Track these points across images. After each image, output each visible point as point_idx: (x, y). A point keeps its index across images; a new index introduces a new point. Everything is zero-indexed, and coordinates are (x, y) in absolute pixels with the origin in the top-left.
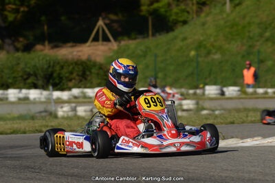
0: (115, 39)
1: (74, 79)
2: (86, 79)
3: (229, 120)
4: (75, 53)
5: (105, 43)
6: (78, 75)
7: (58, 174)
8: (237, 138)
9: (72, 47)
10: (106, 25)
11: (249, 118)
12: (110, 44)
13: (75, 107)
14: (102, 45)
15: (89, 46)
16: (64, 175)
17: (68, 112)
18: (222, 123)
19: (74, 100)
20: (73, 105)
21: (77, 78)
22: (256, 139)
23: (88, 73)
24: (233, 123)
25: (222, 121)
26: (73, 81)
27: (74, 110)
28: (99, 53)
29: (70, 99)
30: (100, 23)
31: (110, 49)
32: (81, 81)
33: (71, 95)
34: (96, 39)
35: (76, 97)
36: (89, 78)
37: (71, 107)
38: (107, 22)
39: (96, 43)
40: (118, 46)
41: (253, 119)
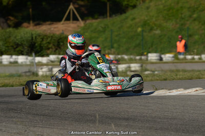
0: (82, 19)
1: (51, 48)
2: (60, 48)
3: (163, 77)
4: (52, 29)
5: (75, 22)
6: (54, 45)
7: (34, 114)
8: (166, 89)
9: (50, 24)
10: (75, 8)
11: (178, 77)
12: (78, 22)
13: (52, 68)
14: (73, 23)
15: (63, 24)
16: (38, 115)
17: (46, 72)
18: (157, 80)
19: (51, 63)
20: (50, 67)
21: (53, 47)
22: (179, 90)
23: (62, 44)
24: (165, 80)
25: (158, 78)
26: (51, 50)
27: (51, 70)
28: (70, 29)
29: (48, 63)
30: (71, 7)
31: (78, 26)
32: (56, 49)
33: (49, 60)
34: (68, 19)
35: (52, 62)
36: (62, 48)
37: (49, 69)
38: (77, 6)
39: (68, 22)
40: (84, 24)
41: (181, 77)
